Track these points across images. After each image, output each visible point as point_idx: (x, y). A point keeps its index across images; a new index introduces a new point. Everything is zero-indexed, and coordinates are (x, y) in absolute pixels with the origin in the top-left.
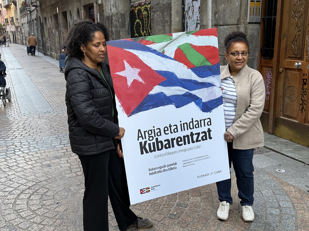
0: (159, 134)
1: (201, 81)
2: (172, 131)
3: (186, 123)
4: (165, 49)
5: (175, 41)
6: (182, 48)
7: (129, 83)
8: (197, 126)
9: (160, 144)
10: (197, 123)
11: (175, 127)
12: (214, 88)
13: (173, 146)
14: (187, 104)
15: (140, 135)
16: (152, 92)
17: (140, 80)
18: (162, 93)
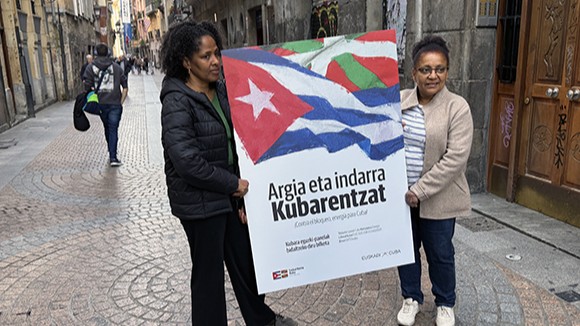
0: (302, 191)
1: (369, 112)
2: (323, 187)
3: (345, 176)
5: (328, 50)
6: (339, 61)
7: (256, 114)
8: (362, 181)
9: (303, 206)
10: (361, 176)
11: (327, 181)
12: (390, 122)
13: (324, 210)
14: (346, 147)
15: (273, 192)
16: (291, 128)
17: (273, 109)
18: (307, 129)
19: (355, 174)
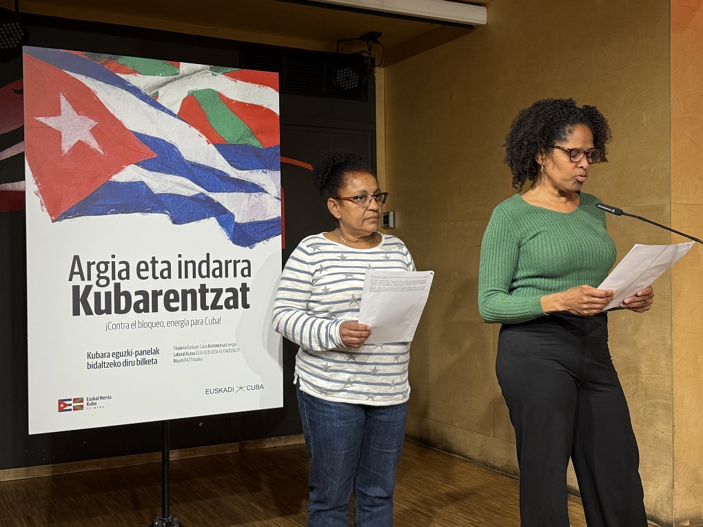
0: (124, 275)
1: (235, 176)
2: (158, 274)
3: (193, 262)
4: (161, 91)
5: (185, 80)
6: (199, 98)
7: (66, 146)
8: (217, 273)
9: (123, 299)
10: (217, 265)
12: (264, 196)
13: (155, 309)
14: (198, 219)
15: (77, 269)
16: (120, 177)
17: (94, 144)
18: (143, 183)
19: (208, 262)
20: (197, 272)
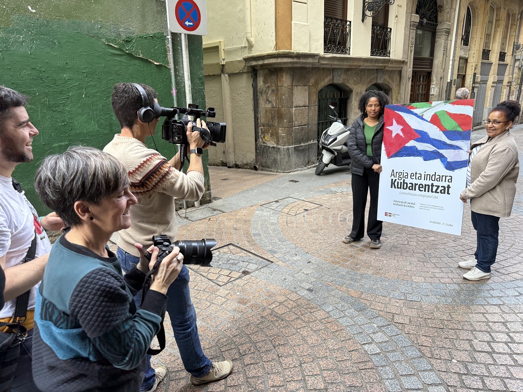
0: (406, 177)
1: (449, 143)
2: (417, 178)
4: (424, 114)
5: (434, 108)
6: (438, 114)
7: (393, 135)
8: (438, 180)
9: (405, 185)
10: (439, 177)
11: (420, 175)
12: (461, 151)
13: (415, 190)
14: (433, 159)
15: (393, 174)
16: (408, 145)
17: (401, 134)
18: (415, 146)
19: (435, 175)
20: (431, 178)
